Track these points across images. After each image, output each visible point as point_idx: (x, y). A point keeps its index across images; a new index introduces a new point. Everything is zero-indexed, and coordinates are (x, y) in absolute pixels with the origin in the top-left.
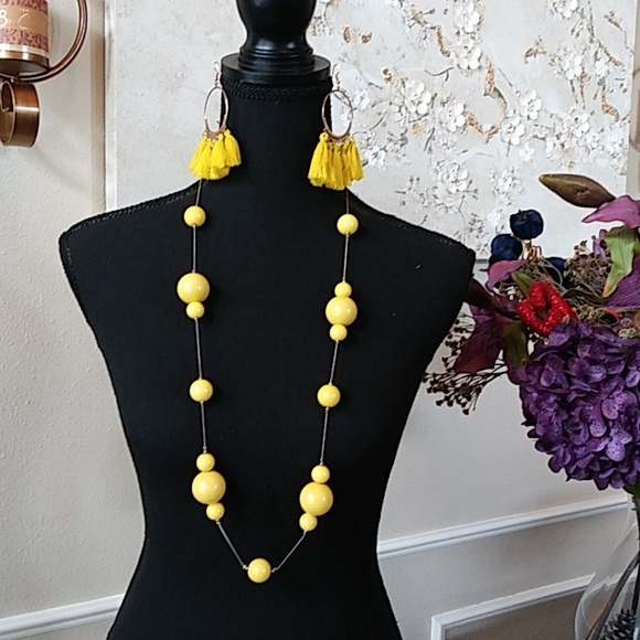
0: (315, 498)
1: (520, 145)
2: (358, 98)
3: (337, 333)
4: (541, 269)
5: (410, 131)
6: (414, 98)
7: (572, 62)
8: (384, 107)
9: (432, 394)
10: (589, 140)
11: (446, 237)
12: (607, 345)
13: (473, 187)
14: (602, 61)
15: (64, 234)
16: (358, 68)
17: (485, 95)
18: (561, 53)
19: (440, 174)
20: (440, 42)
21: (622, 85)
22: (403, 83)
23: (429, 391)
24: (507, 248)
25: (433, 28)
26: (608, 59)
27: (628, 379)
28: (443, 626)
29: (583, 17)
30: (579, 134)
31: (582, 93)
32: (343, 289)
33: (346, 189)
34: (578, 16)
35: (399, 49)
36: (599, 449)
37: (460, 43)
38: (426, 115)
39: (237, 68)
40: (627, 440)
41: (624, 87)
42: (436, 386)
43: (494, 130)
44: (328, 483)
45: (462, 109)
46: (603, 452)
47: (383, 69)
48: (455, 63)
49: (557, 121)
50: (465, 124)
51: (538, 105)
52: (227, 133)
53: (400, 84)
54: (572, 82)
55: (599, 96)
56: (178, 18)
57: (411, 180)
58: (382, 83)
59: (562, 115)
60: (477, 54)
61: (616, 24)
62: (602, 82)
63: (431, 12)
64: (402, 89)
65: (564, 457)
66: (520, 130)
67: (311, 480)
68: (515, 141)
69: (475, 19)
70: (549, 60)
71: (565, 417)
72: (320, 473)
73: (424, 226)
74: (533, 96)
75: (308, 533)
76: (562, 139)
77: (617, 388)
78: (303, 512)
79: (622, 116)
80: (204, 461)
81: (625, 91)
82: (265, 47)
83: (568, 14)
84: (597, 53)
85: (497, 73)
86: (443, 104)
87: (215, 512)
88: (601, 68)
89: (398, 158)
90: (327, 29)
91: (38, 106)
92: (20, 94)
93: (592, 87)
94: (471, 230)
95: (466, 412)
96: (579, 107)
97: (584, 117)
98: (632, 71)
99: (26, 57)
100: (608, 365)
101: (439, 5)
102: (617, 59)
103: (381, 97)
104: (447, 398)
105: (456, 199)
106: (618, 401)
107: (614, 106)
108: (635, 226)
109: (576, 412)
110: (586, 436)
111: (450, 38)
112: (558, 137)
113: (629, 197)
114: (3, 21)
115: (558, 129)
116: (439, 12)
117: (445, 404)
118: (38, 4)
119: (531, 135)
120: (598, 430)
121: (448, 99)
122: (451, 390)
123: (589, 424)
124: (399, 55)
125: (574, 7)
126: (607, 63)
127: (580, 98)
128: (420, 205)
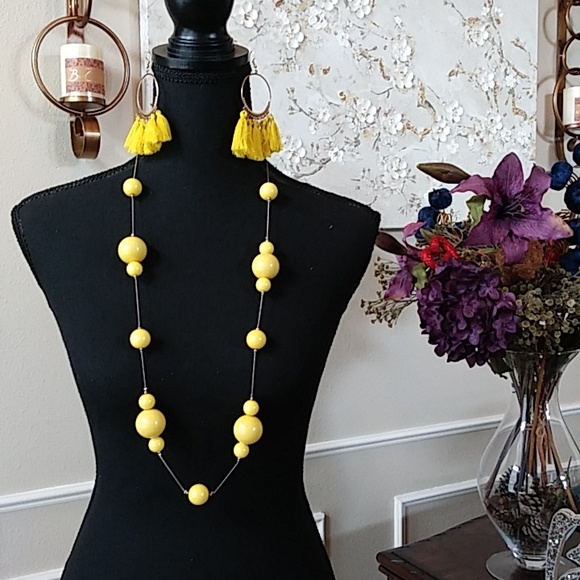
1: (447, 142)
2: (322, 113)
5: (362, 136)
6: (363, 112)
7: (486, 78)
8: (341, 119)
9: (368, 316)
10: (503, 136)
11: (355, 202)
13: (411, 174)
14: (511, 76)
15: (16, 207)
16: (321, 93)
17: (419, 106)
18: (478, 71)
19: (386, 166)
20: (382, 70)
21: (528, 93)
22: (355, 101)
25: (376, 60)
26: (515, 73)
27: (481, 292)
28: (403, 504)
29: (494, 44)
30: (494, 131)
31: (496, 101)
34: (490, 44)
35: (350, 77)
36: (464, 338)
37: (397, 70)
38: (374, 123)
39: (165, 56)
40: (480, 331)
41: (531, 94)
42: (371, 310)
45: (400, 118)
46: (467, 340)
47: (339, 92)
48: (394, 84)
49: (477, 123)
50: (404, 129)
51: (460, 111)
53: (352, 102)
55: (510, 102)
57: (364, 171)
58: (339, 102)
59: (479, 118)
60: (410, 76)
61: (521, 47)
62: (511, 92)
63: (375, 49)
64: (354, 106)
65: (445, 346)
66: (447, 131)
68: (443, 139)
69: (408, 52)
70: (468, 77)
74: (456, 105)
76: (481, 136)
77: (473, 298)
79: (529, 116)
81: (531, 97)
82: (189, 36)
83: (481, 43)
84: (506, 70)
85: (427, 89)
86: (386, 114)
88: (510, 81)
89: (353, 156)
90: (297, 67)
91: (99, 131)
92: (88, 124)
94: (412, 206)
95: (391, 326)
96: (494, 111)
97: (498, 119)
98: (535, 81)
99: (90, 100)
100: (467, 284)
101: (380, 44)
102: (523, 73)
103: (339, 112)
104: (378, 318)
105: (399, 184)
106: (475, 306)
107: (523, 109)
108: (481, 194)
109: (447, 315)
110: (455, 331)
111: (389, 67)
112: (478, 134)
113: (478, 176)
114: (75, 76)
115: (477, 129)
116: (380, 48)
117: (377, 322)
118: (97, 64)
119: (456, 134)
120: (462, 326)
121: (390, 111)
122: (382, 311)
123: (458, 321)
124: (351, 81)
125: (486, 37)
126: (515, 77)
127: (494, 104)
128: (371, 189)
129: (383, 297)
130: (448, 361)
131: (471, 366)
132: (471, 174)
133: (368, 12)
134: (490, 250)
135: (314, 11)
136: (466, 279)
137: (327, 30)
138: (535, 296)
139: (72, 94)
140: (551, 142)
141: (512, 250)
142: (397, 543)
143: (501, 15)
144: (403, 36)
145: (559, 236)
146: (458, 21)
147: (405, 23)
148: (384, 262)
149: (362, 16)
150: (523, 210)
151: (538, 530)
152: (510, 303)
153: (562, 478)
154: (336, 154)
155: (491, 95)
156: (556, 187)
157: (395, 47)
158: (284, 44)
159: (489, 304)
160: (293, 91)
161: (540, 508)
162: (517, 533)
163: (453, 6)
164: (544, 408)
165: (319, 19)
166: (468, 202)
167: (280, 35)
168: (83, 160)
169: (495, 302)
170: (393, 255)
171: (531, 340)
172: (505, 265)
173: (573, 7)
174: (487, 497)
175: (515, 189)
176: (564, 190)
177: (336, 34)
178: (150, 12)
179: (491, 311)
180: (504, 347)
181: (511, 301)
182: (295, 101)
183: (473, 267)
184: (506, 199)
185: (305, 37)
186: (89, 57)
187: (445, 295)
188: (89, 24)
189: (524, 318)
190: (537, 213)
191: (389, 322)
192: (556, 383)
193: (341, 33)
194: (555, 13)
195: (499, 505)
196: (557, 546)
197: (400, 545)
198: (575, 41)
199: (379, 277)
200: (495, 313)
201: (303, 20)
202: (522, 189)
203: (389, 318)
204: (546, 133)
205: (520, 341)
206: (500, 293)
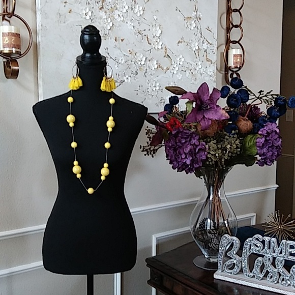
0: (105, 171)
1: (177, 74)
2: (121, 60)
3: (110, 130)
4: (178, 114)
5: (139, 70)
6: (140, 59)
7: (194, 45)
8: (129, 62)
9: (143, 152)
10: (202, 71)
12: (186, 133)
13: (161, 88)
14: (205, 44)
16: (120, 50)
17: (164, 57)
18: (191, 41)
19: (149, 84)
20: (148, 40)
22: (136, 54)
23: (142, 151)
25: (145, 36)
27: (191, 142)
28: (157, 238)
29: (198, 28)
31: (199, 55)
32: (111, 118)
34: (196, 29)
35: (134, 43)
36: (184, 161)
37: (154, 40)
38: (144, 64)
39: (81, 60)
40: (191, 158)
41: (214, 52)
42: (144, 150)
43: (168, 69)
44: (108, 168)
45: (156, 62)
46: (185, 163)
47: (129, 50)
48: (153, 47)
49: (190, 65)
50: (157, 67)
51: (183, 60)
52: (79, 78)
53: (134, 55)
55: (205, 55)
56: (61, 36)
57: (140, 87)
58: (128, 55)
59: (191, 63)
60: (161, 43)
61: (210, 31)
62: (205, 51)
63: (145, 30)
64: (135, 57)
65: (176, 165)
66: (177, 69)
68: (175, 72)
69: (160, 32)
70: (186, 44)
71: (175, 153)
72: (106, 165)
74: (181, 57)
76: (192, 71)
77: (188, 144)
79: (213, 62)
80: (76, 163)
83: (192, 28)
84: (203, 41)
85: (168, 49)
86: (150, 61)
87: (79, 176)
88: (205, 46)
89: (135, 79)
90: (109, 38)
91: (18, 66)
92: (13, 63)
93: (202, 53)
94: (161, 103)
95: (153, 157)
96: (198, 60)
97: (200, 63)
98: (216, 46)
99: (14, 52)
100: (186, 138)
101: (147, 28)
102: (211, 43)
103: (128, 59)
104: (147, 153)
105: (155, 92)
106: (189, 148)
107: (210, 59)
108: (191, 100)
109: (177, 152)
110: (180, 158)
111: (151, 39)
112: (190, 70)
113: (191, 92)
114: (7, 41)
115: (190, 68)
116: (147, 30)
117: (147, 155)
118: (17, 35)
119: (181, 70)
120: (183, 156)
121: (151, 59)
122: (149, 151)
123: (181, 155)
124: (134, 45)
125: (194, 26)
126: (207, 44)
127: (198, 57)
128: (143, 95)
129: (149, 144)
130: (178, 171)
131: (187, 173)
132: (188, 91)
133: (141, 13)
134: (195, 124)
135: (117, 12)
136: (185, 136)
137: (123, 21)
138: (214, 143)
139: (5, 49)
140: (222, 74)
141: (204, 124)
142: (154, 254)
143: (201, 16)
144: (157, 25)
145: (224, 118)
146: (182, 18)
147: (158, 19)
148: (150, 128)
149: (139, 15)
150: (209, 107)
151: (215, 245)
152: (203, 147)
153: (226, 222)
154: (127, 78)
155: (196, 52)
156: (223, 97)
157: (154, 30)
158: (103, 27)
159: (195, 147)
160: (107, 49)
161: (216, 235)
162: (206, 247)
163: (180, 11)
164: (218, 192)
165: (119, 16)
166: (186, 103)
167: (102, 23)
168: (9, 80)
169: (197, 146)
170: (154, 126)
171: (212, 162)
172: (201, 130)
173: (233, 13)
174: (194, 231)
175: (206, 98)
176: (227, 98)
177: (127, 23)
178: (41, 11)
179: (195, 150)
180: (201, 165)
181: (204, 145)
182: (108, 54)
183: (188, 131)
184: (202, 102)
185: (113, 24)
186: (13, 32)
187: (176, 143)
188: (13, 17)
189: (209, 153)
190: (215, 108)
191: (152, 155)
192: (223, 181)
193: (129, 23)
194: (225, 15)
195: (199, 235)
196: (223, 250)
197: (155, 255)
198: (234, 28)
199: (148, 135)
200: (197, 151)
201: (112, 16)
202: (209, 98)
203: (152, 153)
204: (221, 70)
205: (208, 163)
206: (199, 142)
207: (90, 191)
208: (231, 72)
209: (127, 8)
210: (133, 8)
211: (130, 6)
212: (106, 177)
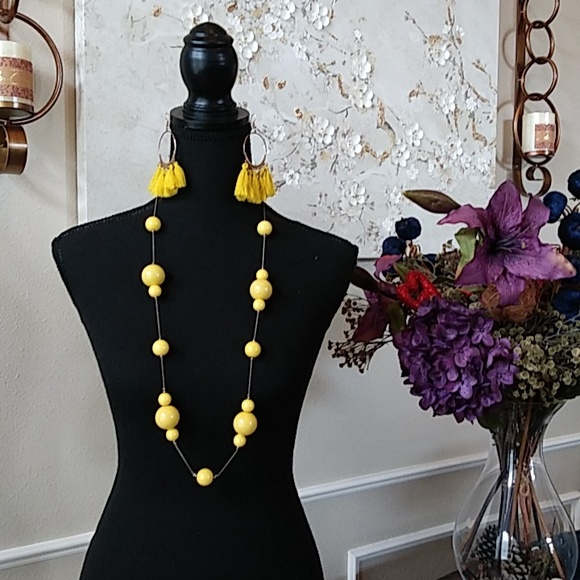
0: (244, 423)
1: (407, 167)
2: (276, 132)
3: (258, 305)
4: (419, 263)
5: (319, 157)
6: (321, 132)
7: (447, 100)
8: (297, 139)
9: (336, 358)
10: (463, 162)
12: (458, 314)
13: (370, 201)
14: (472, 99)
15: (56, 239)
16: (276, 109)
17: (378, 127)
18: (438, 93)
19: (343, 191)
20: (340, 87)
21: (488, 117)
22: (312, 119)
23: (334, 356)
24: (394, 247)
25: (335, 76)
26: (476, 96)
27: (474, 338)
28: (357, 558)
29: (455, 64)
31: (456, 125)
32: (262, 274)
33: (263, 203)
34: (451, 64)
35: (307, 94)
36: (455, 390)
37: (356, 88)
38: (331, 144)
39: (181, 117)
40: (474, 383)
41: (491, 118)
42: (339, 352)
43: (386, 155)
45: (359, 139)
46: (458, 393)
47: (295, 109)
48: (353, 103)
49: (437, 147)
50: (362, 151)
51: (420, 135)
52: (176, 164)
53: (309, 121)
54: (447, 116)
55: (470, 126)
56: (133, 72)
57: (321, 196)
58: (295, 120)
59: (440, 142)
60: (370, 96)
61: (481, 69)
62: (472, 115)
63: (333, 63)
64: (311, 125)
65: (431, 398)
66: (407, 155)
67: (241, 410)
68: (403, 164)
69: (368, 68)
70: (428, 99)
71: (429, 367)
72: (247, 405)
73: (332, 232)
74: (416, 128)
75: (240, 448)
76: (441, 161)
77: (465, 344)
78: (236, 434)
79: (489, 142)
80: (164, 398)
81: (491, 122)
82: (201, 103)
83: (443, 63)
84: (467, 92)
85: (387, 110)
86: (344, 136)
87: (172, 435)
88: (471, 104)
89: (309, 179)
90: (250, 79)
91: (26, 143)
92: (13, 134)
93: (464, 119)
94: (370, 235)
95: (362, 371)
96: (454, 136)
97: (458, 144)
98: (496, 106)
99: (16, 106)
100: (458, 328)
101: (339, 59)
102: (484, 97)
103: (295, 131)
104: (347, 361)
105: (357, 210)
106: (467, 354)
107: (483, 134)
108: (474, 226)
109: (436, 364)
110: (443, 381)
111: (348, 84)
112: (437, 160)
113: (470, 205)
115: (438, 153)
116: (339, 63)
117: (346, 366)
118: (25, 65)
119: (415, 159)
120: (453, 376)
121: (348, 131)
122: (350, 355)
123: (446, 372)
124: (308, 97)
125: (447, 58)
126: (476, 100)
127: (454, 128)
128: (328, 216)
129: (351, 337)
130: (434, 416)
131: (459, 420)
132: (462, 204)
133: (326, 23)
135: (269, 19)
136: (456, 323)
137: (283, 40)
138: (533, 342)
140: (508, 170)
141: (506, 289)
143: (462, 35)
144: (363, 51)
145: (560, 276)
146: (420, 39)
147: (365, 37)
148: (351, 298)
149: (320, 27)
150: (523, 245)
152: (506, 351)
154: (292, 176)
155: (451, 118)
157: (354, 63)
159: (483, 351)
160: (245, 106)
163: (414, 22)
164: (528, 462)
165: (274, 28)
166: (456, 235)
169: (488, 349)
170: (361, 290)
171: (528, 392)
172: (499, 306)
173: (533, 30)
174: (464, 560)
175: (511, 221)
177: (293, 45)
178: (87, 9)
179: (485, 359)
180: (499, 401)
181: (506, 347)
183: (463, 308)
184: (499, 233)
185: (259, 47)
186: (15, 56)
187: (431, 339)
188: (15, 19)
189: (521, 368)
190: (534, 248)
191: (360, 366)
193: (298, 45)
194: (513, 36)
195: (478, 570)
198: (535, 65)
199: (346, 315)
200: (490, 361)
201: (257, 28)
202: (520, 221)
203: (359, 361)
204: (504, 160)
205: (516, 394)
206: (495, 340)
207: (204, 477)
208: (529, 166)
209: (292, 9)
210: (308, 9)
211: (300, 6)
212: (247, 437)
